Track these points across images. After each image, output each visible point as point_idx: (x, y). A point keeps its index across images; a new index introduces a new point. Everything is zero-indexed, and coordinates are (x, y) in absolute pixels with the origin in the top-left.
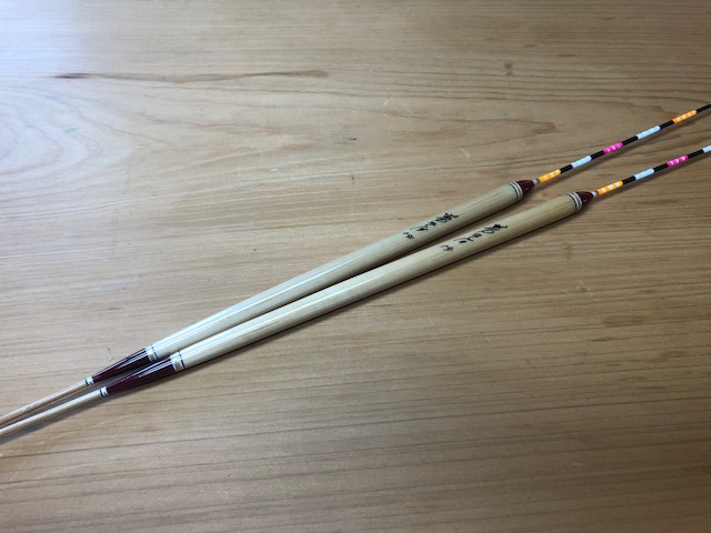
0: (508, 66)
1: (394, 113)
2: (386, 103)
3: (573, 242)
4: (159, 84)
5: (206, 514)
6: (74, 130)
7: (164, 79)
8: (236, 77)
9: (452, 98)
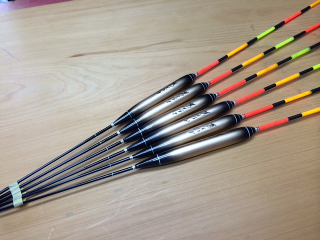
0: (252, 27)
1: (214, 52)
2: (209, 48)
3: (301, 88)
4: (115, 54)
5: (199, 209)
6: (88, 76)
7: (116, 51)
8: (146, 47)
9: (235, 42)
